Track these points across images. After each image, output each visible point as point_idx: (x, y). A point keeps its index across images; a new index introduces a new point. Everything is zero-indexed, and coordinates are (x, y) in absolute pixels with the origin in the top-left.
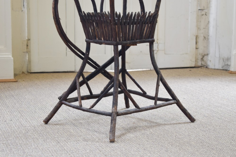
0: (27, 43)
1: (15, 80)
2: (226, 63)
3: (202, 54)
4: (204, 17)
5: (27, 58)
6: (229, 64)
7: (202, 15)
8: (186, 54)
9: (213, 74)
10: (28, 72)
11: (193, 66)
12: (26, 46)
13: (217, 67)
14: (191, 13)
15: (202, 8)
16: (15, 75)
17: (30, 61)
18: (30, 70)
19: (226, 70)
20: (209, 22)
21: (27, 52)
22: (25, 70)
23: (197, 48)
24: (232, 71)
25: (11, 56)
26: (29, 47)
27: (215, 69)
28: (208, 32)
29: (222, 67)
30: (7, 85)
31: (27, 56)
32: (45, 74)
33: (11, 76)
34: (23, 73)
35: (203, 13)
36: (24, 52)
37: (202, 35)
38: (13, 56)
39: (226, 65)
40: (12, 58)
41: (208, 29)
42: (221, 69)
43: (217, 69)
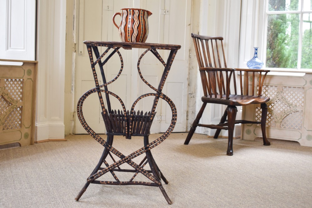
0: (74, 114)
1: (65, 140)
2: (207, 130)
3: (191, 123)
4: (192, 98)
5: (73, 124)
6: (208, 130)
7: (191, 97)
8: (180, 123)
9: (197, 138)
10: (73, 134)
11: (185, 131)
12: (72, 116)
13: (200, 133)
14: (184, 96)
15: (191, 93)
16: (65, 136)
17: (75, 126)
18: (75, 133)
19: (206, 135)
20: (196, 102)
21: (73, 120)
22: (71, 132)
23: (187, 119)
24: (209, 136)
25: (63, 124)
26: (74, 117)
27: (199, 134)
28: (195, 109)
29: (204, 133)
30: (60, 143)
31: (73, 123)
32: (84, 135)
33: (63, 137)
34: (70, 134)
35: (192, 96)
36: (71, 120)
37: (191, 111)
38: (64, 124)
39: (206, 131)
40: (64, 125)
41: (195, 107)
42: (203, 134)
43: (201, 134)
